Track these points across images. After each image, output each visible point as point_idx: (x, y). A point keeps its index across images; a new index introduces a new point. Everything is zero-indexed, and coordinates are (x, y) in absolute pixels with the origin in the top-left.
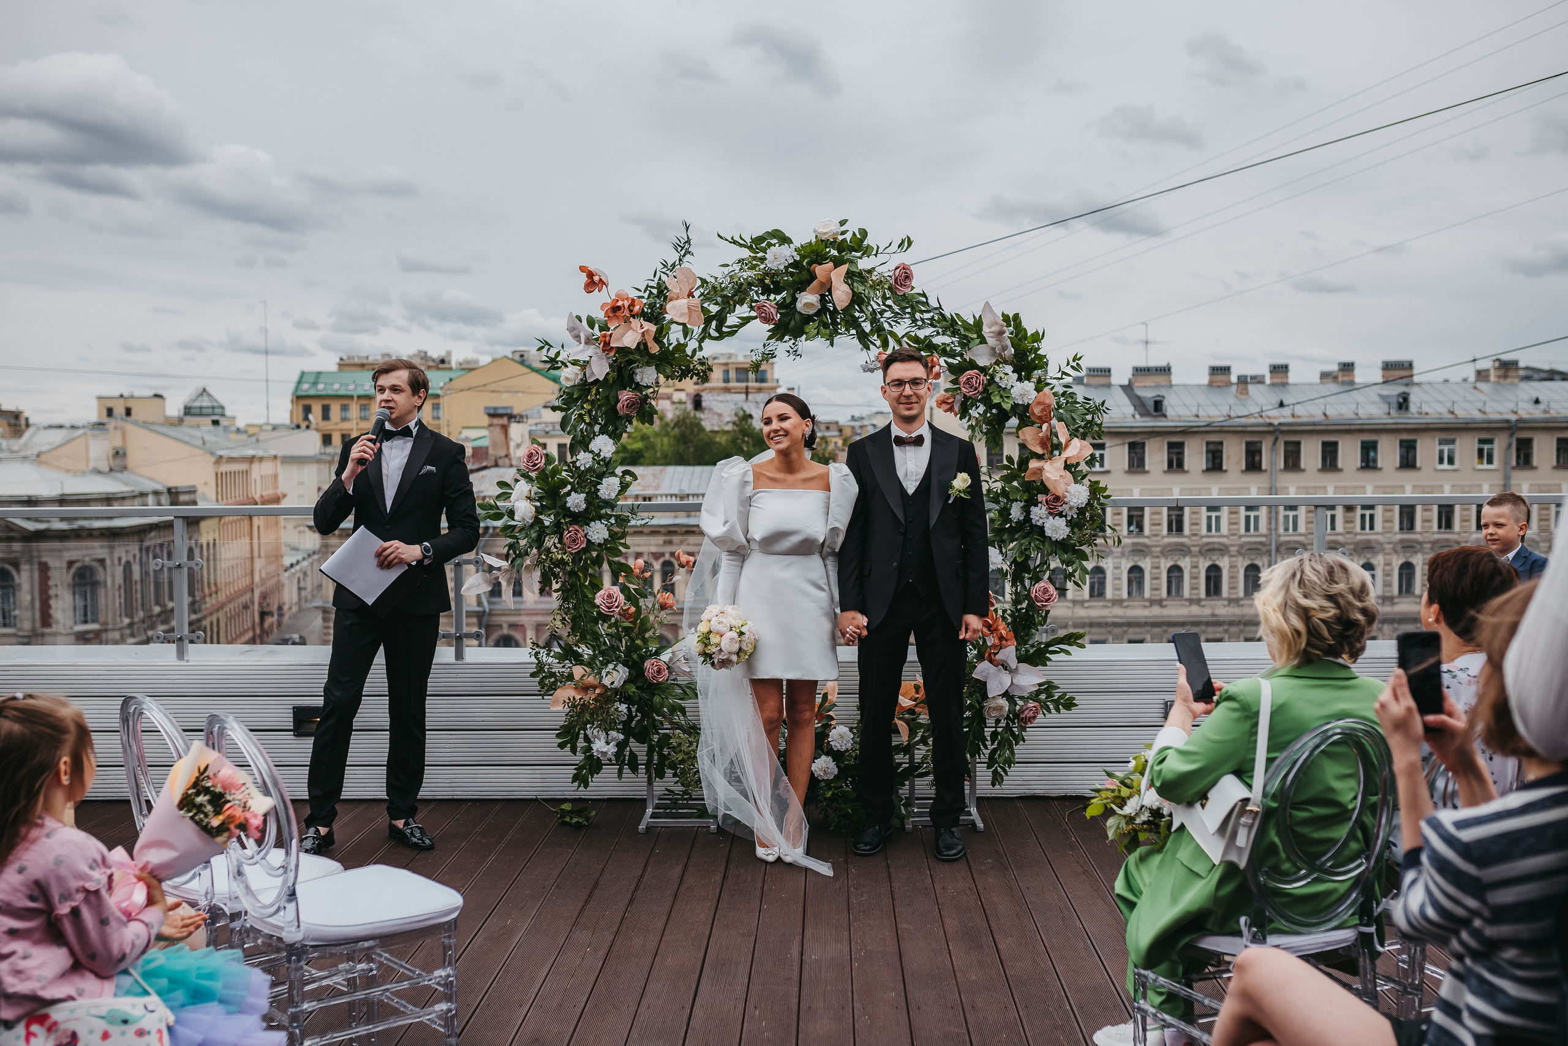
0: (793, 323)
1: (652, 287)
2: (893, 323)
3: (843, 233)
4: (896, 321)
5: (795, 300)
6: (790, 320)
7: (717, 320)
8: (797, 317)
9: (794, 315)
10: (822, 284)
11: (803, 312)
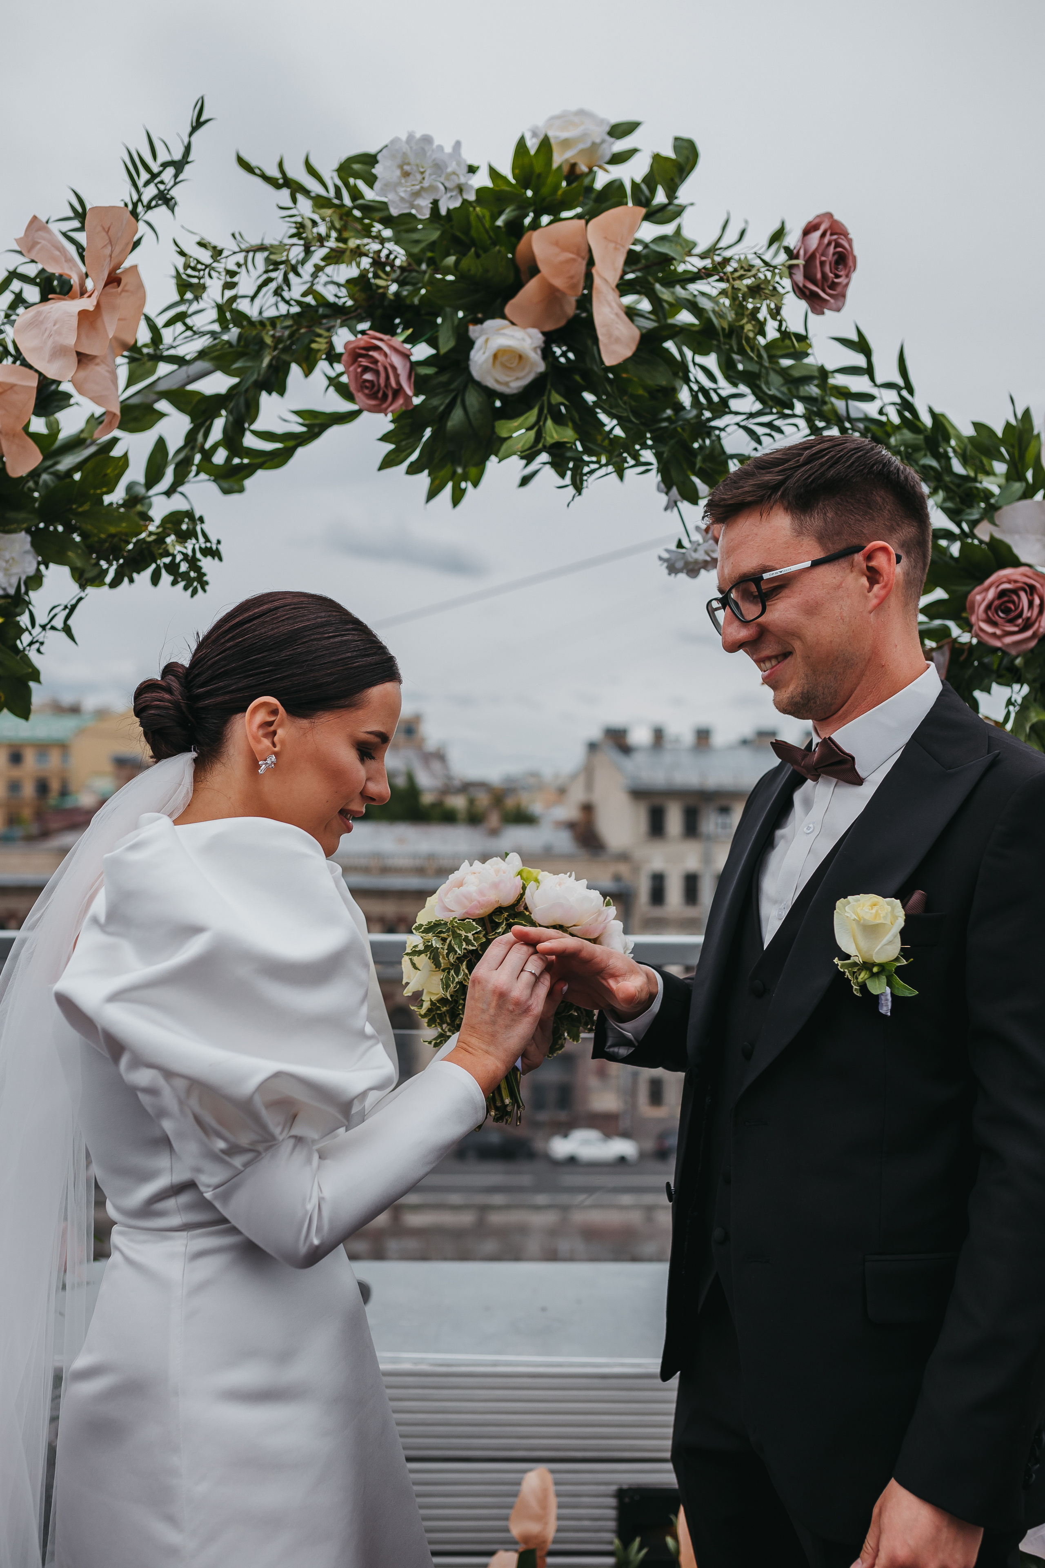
0: (457, 416)
1: (24, 278)
2: (760, 430)
3: (618, 159)
4: (769, 425)
5: (465, 344)
6: (450, 407)
7: (230, 412)
8: (473, 399)
9: (460, 393)
10: (552, 296)
11: (490, 383)
